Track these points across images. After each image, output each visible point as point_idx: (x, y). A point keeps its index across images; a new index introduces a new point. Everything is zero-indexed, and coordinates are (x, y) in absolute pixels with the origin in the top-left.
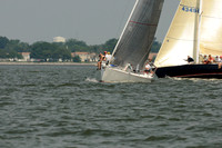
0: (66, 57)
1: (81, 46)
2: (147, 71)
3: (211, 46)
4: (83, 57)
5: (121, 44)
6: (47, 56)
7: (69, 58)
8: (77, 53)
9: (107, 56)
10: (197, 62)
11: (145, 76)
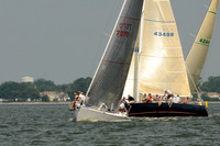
0: (35, 97)
1: (49, 86)
2: (122, 110)
3: (149, 84)
4: (52, 96)
5: (95, 83)
6: (15, 96)
7: (38, 97)
8: (45, 93)
9: (81, 96)
10: (138, 101)
11: (120, 114)
